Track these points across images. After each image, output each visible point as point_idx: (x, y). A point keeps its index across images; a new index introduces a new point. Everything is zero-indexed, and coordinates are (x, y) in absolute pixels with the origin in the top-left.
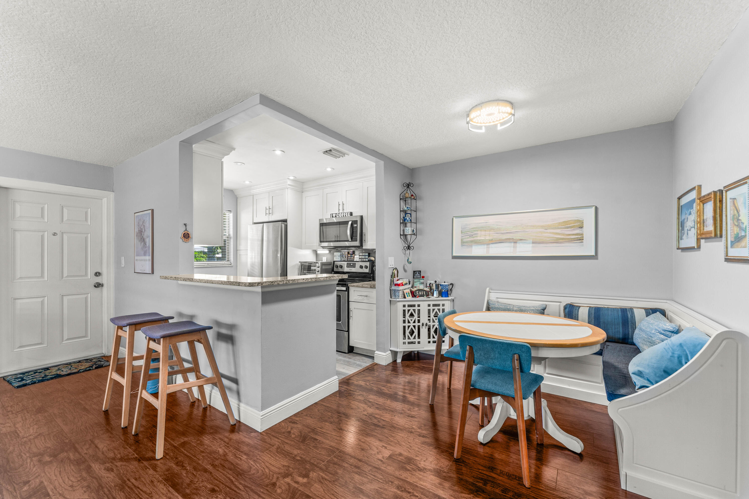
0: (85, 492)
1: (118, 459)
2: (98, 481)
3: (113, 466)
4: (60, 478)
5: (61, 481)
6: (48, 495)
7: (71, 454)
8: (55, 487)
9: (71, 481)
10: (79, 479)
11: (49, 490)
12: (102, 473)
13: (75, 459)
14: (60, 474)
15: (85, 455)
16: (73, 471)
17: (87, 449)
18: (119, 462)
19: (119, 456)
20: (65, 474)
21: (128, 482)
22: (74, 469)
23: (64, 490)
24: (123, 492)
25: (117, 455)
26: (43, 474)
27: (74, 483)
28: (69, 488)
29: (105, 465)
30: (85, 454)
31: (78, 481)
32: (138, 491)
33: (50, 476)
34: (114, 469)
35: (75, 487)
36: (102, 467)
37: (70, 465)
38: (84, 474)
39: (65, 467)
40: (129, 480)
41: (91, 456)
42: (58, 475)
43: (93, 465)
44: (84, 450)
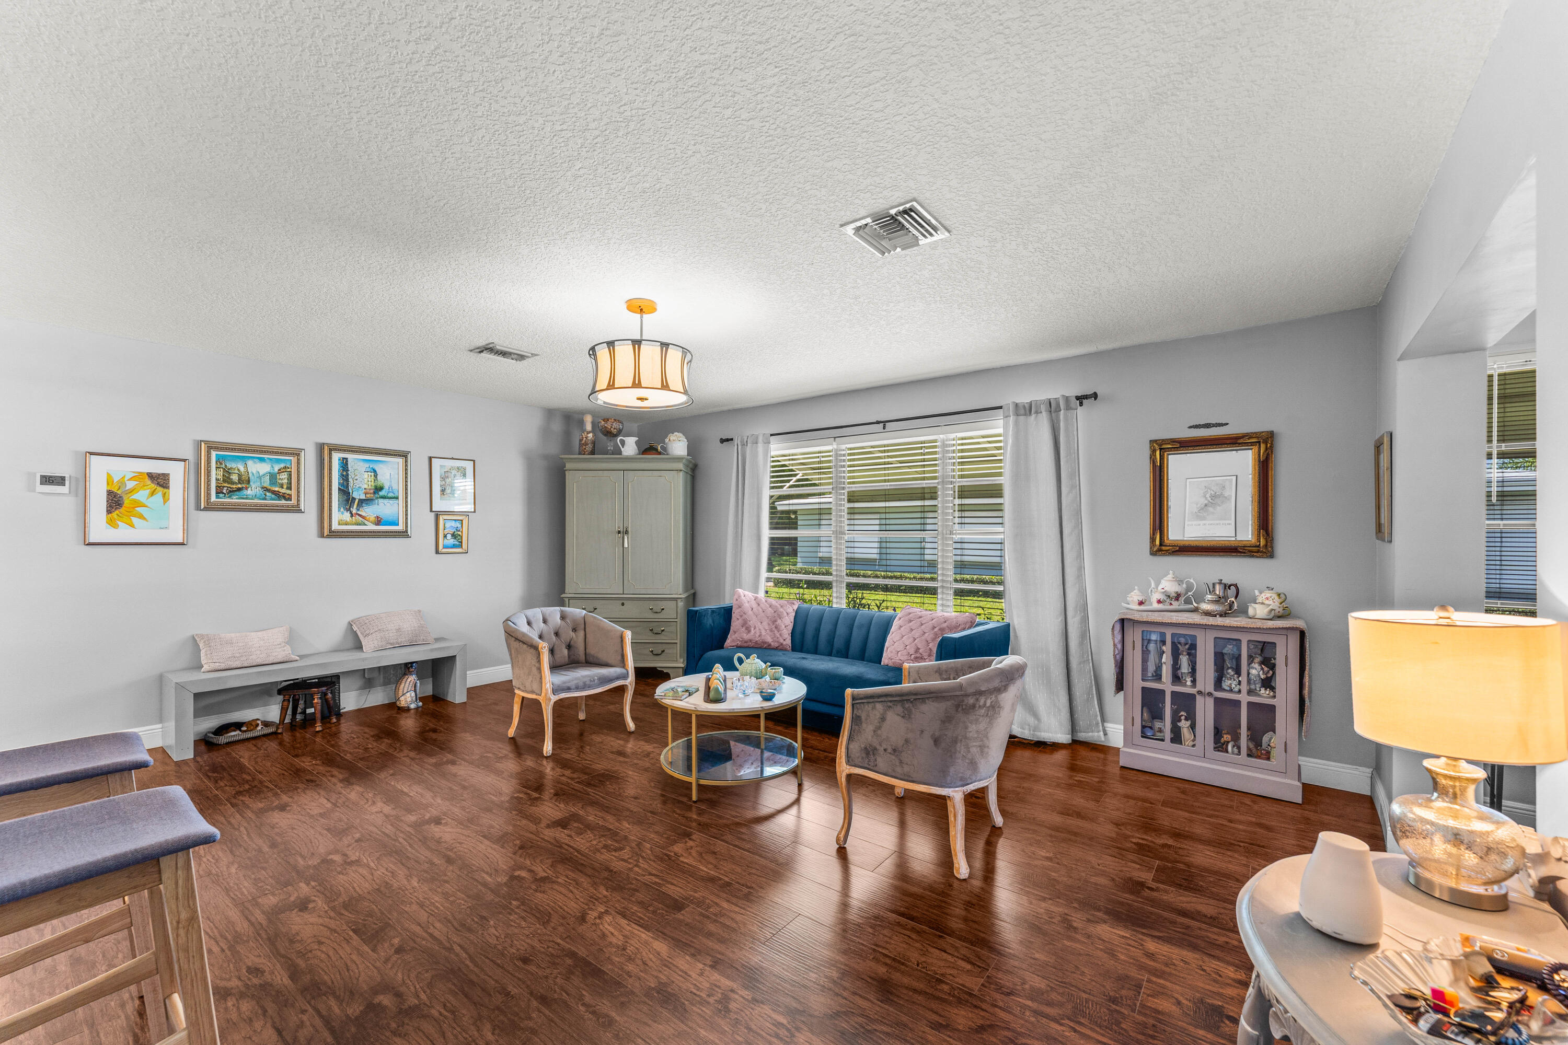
0: (297, 934)
1: (234, 995)
2: (277, 949)
3: (246, 978)
4: (343, 956)
5: (341, 952)
6: (354, 931)
7: (337, 1010)
8: (348, 942)
9: (323, 952)
10: (310, 955)
11: (355, 937)
12: (269, 964)
13: (324, 998)
14: (347, 964)
15: (304, 1008)
16: (323, 970)
17: (301, 1025)
18: (232, 988)
19: (230, 1004)
20: (337, 963)
21: (225, 947)
22: (323, 973)
23: (332, 937)
24: (236, 932)
25: (234, 1005)
26: (378, 964)
27: (316, 947)
28: (323, 940)
29: (261, 982)
30: (306, 1011)
31: (311, 951)
32: (213, 932)
33: (364, 962)
34: (244, 971)
35: (313, 942)
36: (268, 977)
37: (333, 983)
38: (301, 963)
39: (342, 979)
40: (223, 950)
41: (293, 1005)
42: (349, 963)
43: (287, 981)
44: (308, 1023)
